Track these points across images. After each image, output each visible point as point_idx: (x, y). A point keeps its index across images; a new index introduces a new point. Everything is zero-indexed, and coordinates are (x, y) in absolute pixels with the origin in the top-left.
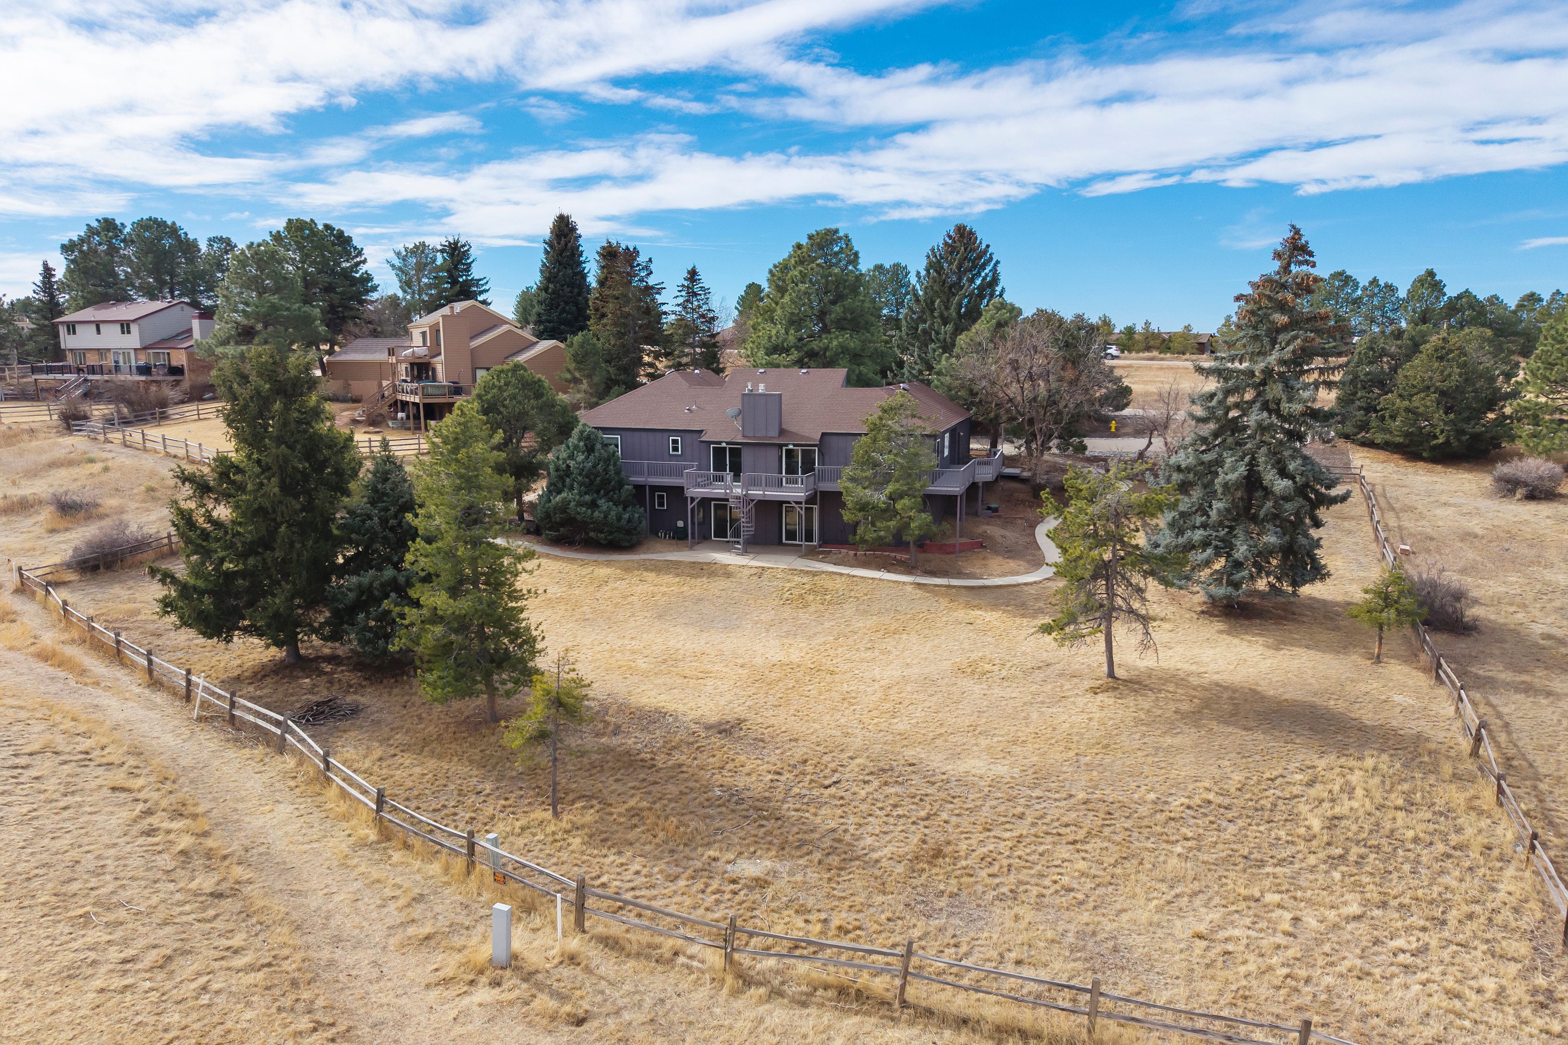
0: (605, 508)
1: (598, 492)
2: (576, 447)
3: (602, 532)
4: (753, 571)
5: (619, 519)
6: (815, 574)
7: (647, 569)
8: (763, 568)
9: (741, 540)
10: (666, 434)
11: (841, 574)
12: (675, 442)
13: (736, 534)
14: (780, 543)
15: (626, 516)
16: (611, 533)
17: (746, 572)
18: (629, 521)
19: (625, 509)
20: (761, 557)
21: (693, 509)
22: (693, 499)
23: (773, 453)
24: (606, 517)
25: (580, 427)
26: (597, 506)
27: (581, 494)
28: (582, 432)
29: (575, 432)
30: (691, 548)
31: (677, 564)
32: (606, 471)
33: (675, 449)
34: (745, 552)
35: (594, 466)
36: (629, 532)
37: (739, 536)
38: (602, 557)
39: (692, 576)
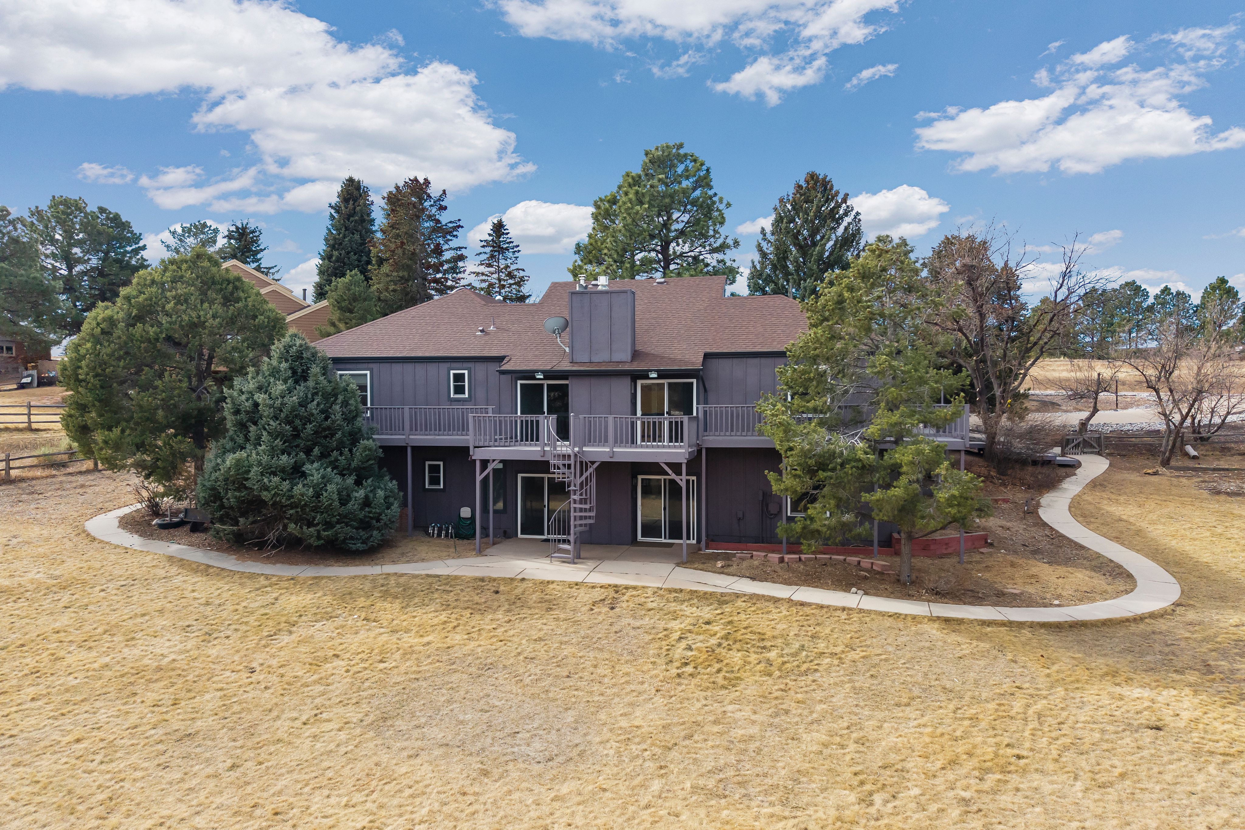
0: (316, 477)
1: (308, 451)
2: (275, 372)
3: (310, 524)
4: (597, 594)
5: (344, 501)
6: (722, 599)
7: (386, 595)
8: (616, 588)
9: (572, 538)
10: (444, 366)
11: (776, 600)
12: (459, 378)
13: (563, 527)
14: (634, 541)
15: (360, 494)
16: (328, 525)
17: (585, 596)
18: (367, 503)
19: (358, 483)
20: (607, 565)
21: (485, 481)
22: (485, 463)
23: (622, 387)
24: (317, 495)
25: (287, 340)
26: (304, 475)
27: (273, 452)
28: (288, 348)
29: (277, 348)
30: (480, 552)
31: (450, 581)
32: (326, 413)
33: (459, 390)
34: (577, 558)
35: (303, 404)
36: (365, 525)
37: (566, 531)
38: (306, 572)
39: (477, 609)
